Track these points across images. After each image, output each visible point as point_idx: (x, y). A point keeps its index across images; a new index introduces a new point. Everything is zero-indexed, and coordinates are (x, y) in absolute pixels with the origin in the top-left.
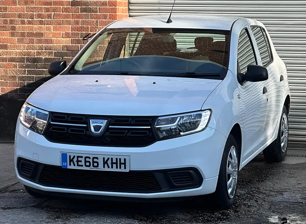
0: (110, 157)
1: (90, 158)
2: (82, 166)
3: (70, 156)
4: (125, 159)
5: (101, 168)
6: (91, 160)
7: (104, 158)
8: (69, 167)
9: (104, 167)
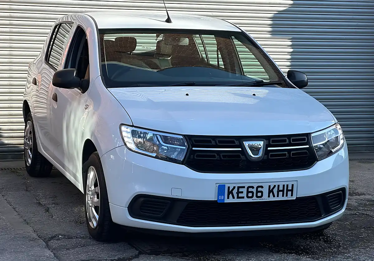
0: (277, 184)
1: (253, 187)
2: (243, 198)
3: (229, 187)
4: (293, 185)
5: (265, 198)
6: (254, 190)
7: (270, 186)
8: (227, 201)
9: (269, 196)
